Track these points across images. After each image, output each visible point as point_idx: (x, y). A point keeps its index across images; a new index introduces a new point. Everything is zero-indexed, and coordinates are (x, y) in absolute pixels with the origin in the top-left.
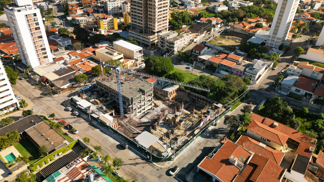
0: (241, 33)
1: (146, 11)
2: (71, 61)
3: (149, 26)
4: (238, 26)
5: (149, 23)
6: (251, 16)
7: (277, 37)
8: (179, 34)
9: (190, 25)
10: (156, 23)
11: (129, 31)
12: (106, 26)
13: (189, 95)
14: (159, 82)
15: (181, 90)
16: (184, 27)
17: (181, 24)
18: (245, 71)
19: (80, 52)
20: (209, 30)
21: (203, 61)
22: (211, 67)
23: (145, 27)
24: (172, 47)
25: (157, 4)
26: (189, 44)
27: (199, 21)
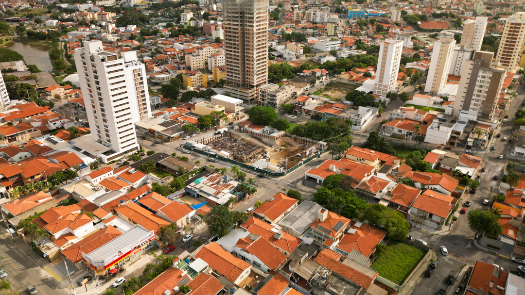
0: (347, 84)
1: (244, 63)
2: (172, 116)
3: (247, 80)
4: (344, 76)
5: (247, 76)
6: (360, 66)
7: (383, 84)
8: (280, 87)
9: (292, 77)
10: (255, 76)
11: (224, 86)
12: (195, 83)
13: (295, 139)
14: (265, 130)
15: (287, 136)
16: (285, 80)
17: (281, 77)
18: (350, 117)
19: (176, 108)
20: (313, 82)
21: (308, 112)
22: (317, 117)
23: (242, 81)
24: (274, 100)
25: (255, 56)
26: (292, 97)
27: (302, 74)
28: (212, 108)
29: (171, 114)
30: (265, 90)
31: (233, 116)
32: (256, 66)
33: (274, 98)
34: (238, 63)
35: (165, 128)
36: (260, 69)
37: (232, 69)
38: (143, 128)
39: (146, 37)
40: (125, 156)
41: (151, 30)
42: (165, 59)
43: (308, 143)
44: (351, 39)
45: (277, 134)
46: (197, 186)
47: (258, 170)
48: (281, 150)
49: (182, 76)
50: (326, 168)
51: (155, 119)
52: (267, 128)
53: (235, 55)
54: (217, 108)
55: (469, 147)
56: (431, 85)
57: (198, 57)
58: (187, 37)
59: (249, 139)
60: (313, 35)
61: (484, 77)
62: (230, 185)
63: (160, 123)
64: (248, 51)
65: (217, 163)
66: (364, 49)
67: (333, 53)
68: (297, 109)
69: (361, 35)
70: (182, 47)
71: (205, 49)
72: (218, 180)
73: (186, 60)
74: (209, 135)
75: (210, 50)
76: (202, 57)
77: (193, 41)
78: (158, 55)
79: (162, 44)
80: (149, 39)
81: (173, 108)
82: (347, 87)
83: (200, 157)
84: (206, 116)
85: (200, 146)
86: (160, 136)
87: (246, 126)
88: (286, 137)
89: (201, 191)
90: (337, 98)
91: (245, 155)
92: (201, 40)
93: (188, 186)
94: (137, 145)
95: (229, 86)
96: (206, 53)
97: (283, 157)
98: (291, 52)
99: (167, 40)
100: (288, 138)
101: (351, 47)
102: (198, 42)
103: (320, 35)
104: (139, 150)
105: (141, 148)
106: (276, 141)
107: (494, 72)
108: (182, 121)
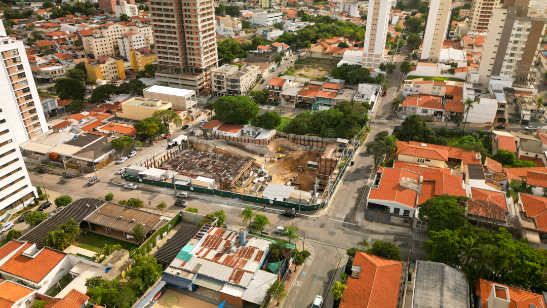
0: (322, 59)
1: (183, 38)
2: (85, 126)
3: (190, 62)
4: (316, 50)
5: (189, 57)
6: (325, 36)
7: (374, 54)
8: (239, 68)
9: (245, 56)
10: (202, 55)
11: (156, 74)
12: (106, 74)
13: (294, 140)
14: (245, 132)
15: (280, 137)
16: (236, 60)
17: (232, 56)
18: (352, 99)
19: (88, 113)
20: (278, 60)
21: (289, 99)
22: (303, 104)
23: (183, 64)
24: (236, 86)
25: (200, 25)
26: (257, 81)
27: (256, 51)
28: (152, 106)
29: (83, 123)
30: (221, 73)
31: (184, 115)
32: (202, 41)
33: (236, 84)
34: (175, 38)
35: (78, 149)
36: (207, 45)
37: (165, 48)
38: (36, 153)
39: (16, 21)
40: (9, 215)
41: (21, 12)
42: (52, 46)
43: (315, 144)
44: (291, 11)
45: (267, 135)
46: (189, 266)
47: (276, 204)
48: (279, 159)
49: (84, 66)
50: (394, 185)
51: (56, 135)
52: (247, 128)
53: (169, 27)
54: (160, 106)
55: (525, 123)
56: (429, 50)
57: (102, 39)
58: (77, 16)
59: (224, 148)
60: (245, 8)
61: (519, 30)
62: (252, 250)
63: (67, 140)
64: (189, 19)
65: (195, 201)
66: (312, 21)
67: (279, 26)
68: (271, 97)
69: (300, 6)
70: (75, 29)
71: (111, 28)
72: (224, 242)
73: (85, 46)
74: (159, 151)
75: (119, 29)
76: (109, 38)
77: (88, 22)
78: (38, 42)
79: (42, 27)
80: (20, 23)
81: (82, 113)
82: (323, 62)
83: (159, 192)
84: (148, 120)
85: (155, 173)
86: (72, 163)
87: (215, 129)
88: (280, 139)
89: (200, 276)
90: (317, 77)
91: (231, 175)
92: (100, 19)
93: (168, 270)
94: (32, 189)
95: (164, 73)
96: (113, 33)
97: (287, 170)
98: (226, 27)
99: (49, 22)
100: (282, 139)
101: (294, 20)
102: (95, 21)
103: (253, 8)
104: (37, 197)
105: (40, 193)
106: (268, 146)
107: (533, 22)
108: (107, 132)
